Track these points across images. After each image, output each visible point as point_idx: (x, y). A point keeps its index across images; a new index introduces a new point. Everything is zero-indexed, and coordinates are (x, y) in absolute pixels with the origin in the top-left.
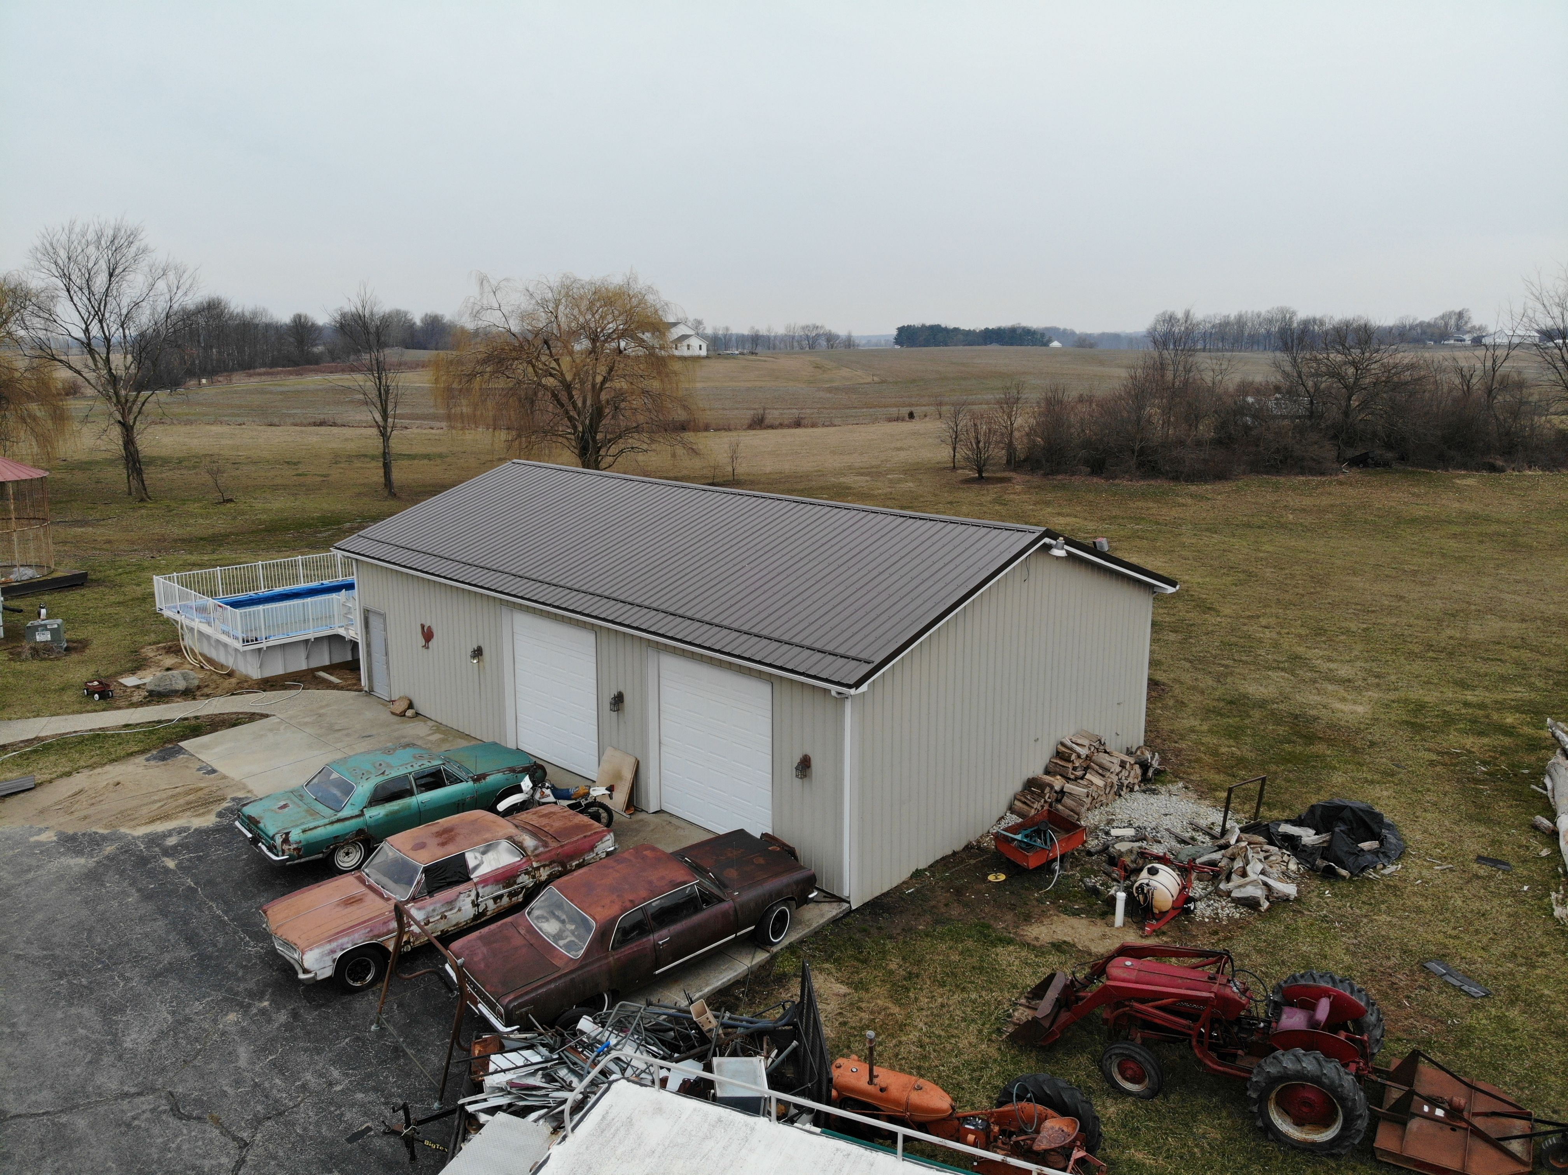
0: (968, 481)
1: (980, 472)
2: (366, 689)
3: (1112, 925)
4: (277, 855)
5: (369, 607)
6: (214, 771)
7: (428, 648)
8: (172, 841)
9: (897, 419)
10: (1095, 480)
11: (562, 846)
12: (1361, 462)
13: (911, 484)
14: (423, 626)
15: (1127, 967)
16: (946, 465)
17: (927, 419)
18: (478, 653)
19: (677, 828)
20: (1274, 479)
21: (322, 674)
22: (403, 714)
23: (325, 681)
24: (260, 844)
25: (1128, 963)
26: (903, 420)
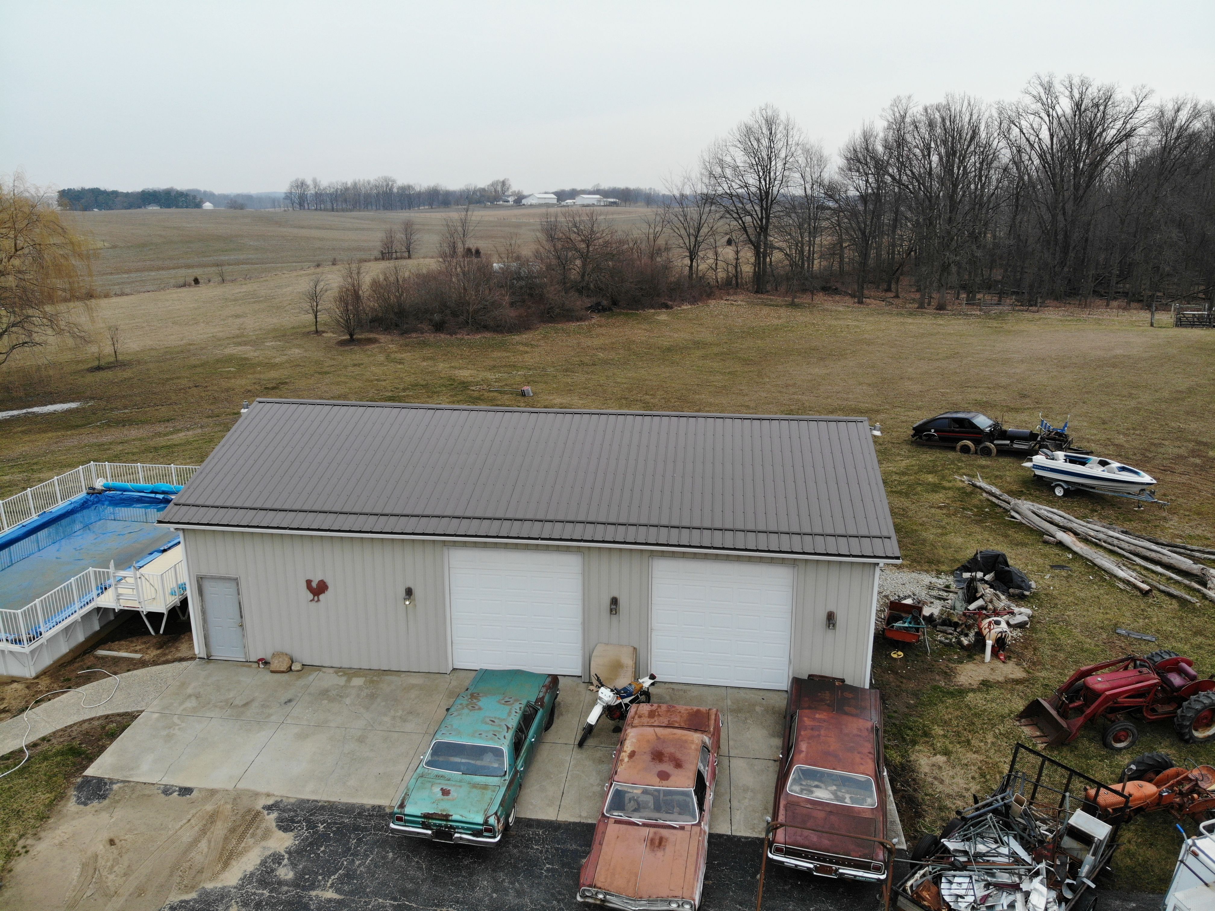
0: (342, 343)
1: (351, 335)
2: (203, 655)
3: (983, 662)
4: (495, 837)
5: (204, 572)
6: (185, 791)
7: (318, 600)
8: (285, 873)
10: (442, 336)
11: (714, 734)
12: (598, 309)
13: (297, 351)
14: (309, 582)
15: (1100, 682)
16: (308, 330)
17: (211, 284)
18: (409, 592)
21: (101, 652)
22: (290, 669)
23: (116, 661)
24: (457, 835)
25: (1099, 679)
26: (190, 285)
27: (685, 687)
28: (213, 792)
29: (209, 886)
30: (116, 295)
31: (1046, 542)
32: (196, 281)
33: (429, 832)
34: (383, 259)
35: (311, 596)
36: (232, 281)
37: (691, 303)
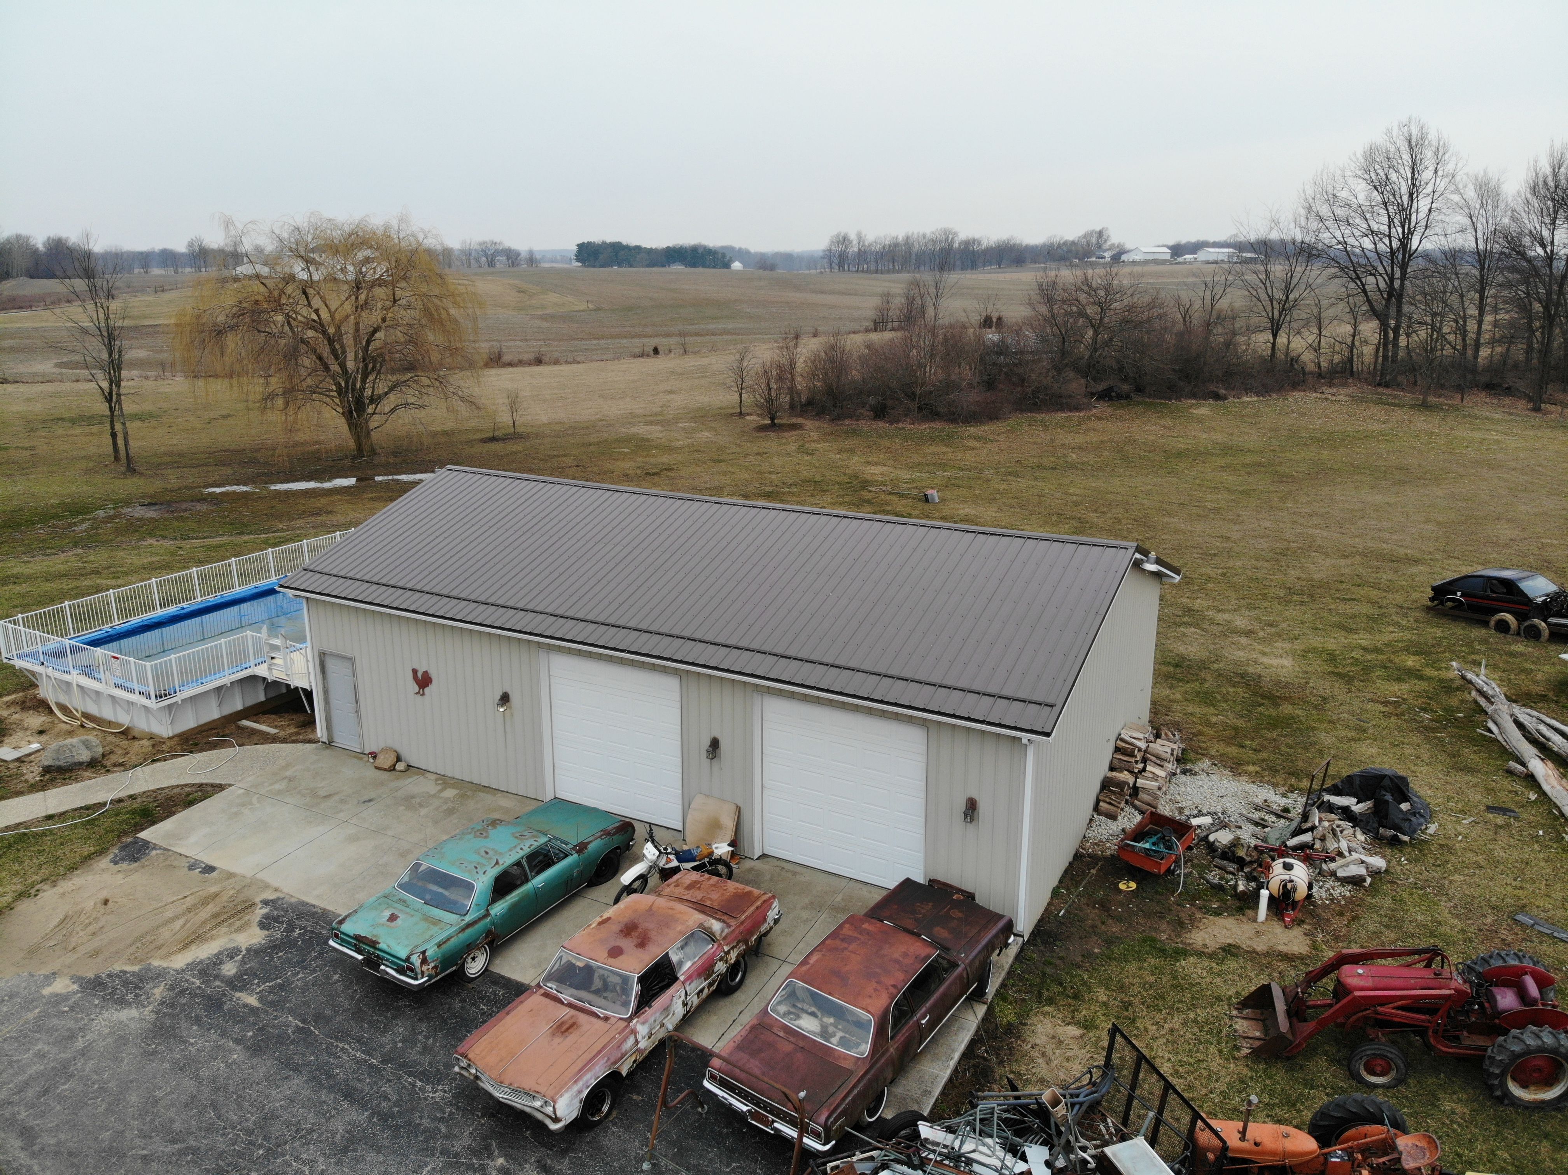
0: (762, 428)
1: (772, 419)
2: (325, 739)
3: (1255, 920)
4: (416, 979)
5: (326, 648)
6: (210, 869)
7: (423, 694)
8: (229, 969)
9: (642, 355)
10: (881, 424)
11: (742, 923)
14: (415, 672)
15: (1360, 975)
16: (730, 411)
17: (672, 355)
18: (505, 699)
19: (795, 873)
20: (1039, 417)
21: (245, 723)
22: (393, 768)
23: (254, 732)
24: (382, 967)
25: (1360, 971)
26: (648, 356)
27: (798, 869)
28: (231, 875)
29: (156, 963)
30: (567, 362)
31: (1510, 772)
32: (656, 351)
33: (360, 957)
34: (876, 330)
35: (417, 689)
36: (694, 353)
37: (1258, 394)
